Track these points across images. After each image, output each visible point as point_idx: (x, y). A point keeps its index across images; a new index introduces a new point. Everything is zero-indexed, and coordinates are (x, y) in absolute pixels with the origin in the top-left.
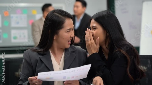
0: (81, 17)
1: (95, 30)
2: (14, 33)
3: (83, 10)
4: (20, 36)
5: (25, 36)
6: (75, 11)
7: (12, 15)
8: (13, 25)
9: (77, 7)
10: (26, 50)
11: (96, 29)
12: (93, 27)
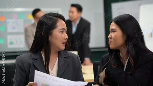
0: (78, 22)
1: (113, 33)
2: (9, 38)
3: (79, 15)
4: (17, 42)
5: (21, 42)
6: (70, 16)
7: (8, 20)
8: (10, 30)
9: (72, 12)
10: (18, 56)
11: (115, 32)
12: (112, 29)
